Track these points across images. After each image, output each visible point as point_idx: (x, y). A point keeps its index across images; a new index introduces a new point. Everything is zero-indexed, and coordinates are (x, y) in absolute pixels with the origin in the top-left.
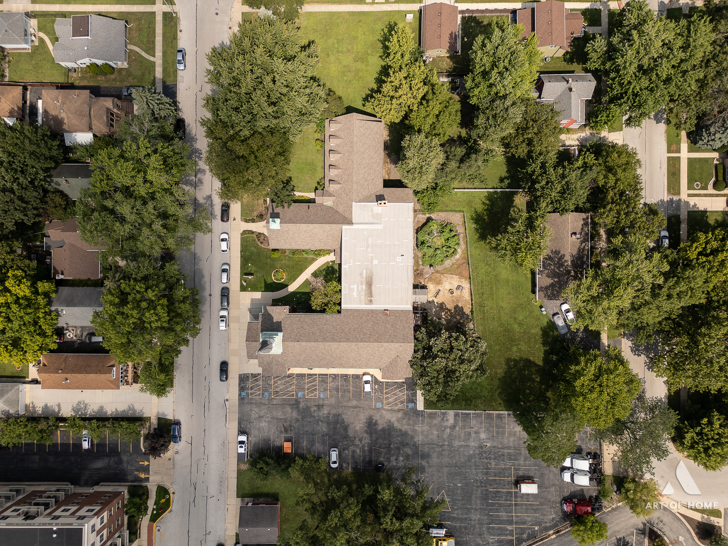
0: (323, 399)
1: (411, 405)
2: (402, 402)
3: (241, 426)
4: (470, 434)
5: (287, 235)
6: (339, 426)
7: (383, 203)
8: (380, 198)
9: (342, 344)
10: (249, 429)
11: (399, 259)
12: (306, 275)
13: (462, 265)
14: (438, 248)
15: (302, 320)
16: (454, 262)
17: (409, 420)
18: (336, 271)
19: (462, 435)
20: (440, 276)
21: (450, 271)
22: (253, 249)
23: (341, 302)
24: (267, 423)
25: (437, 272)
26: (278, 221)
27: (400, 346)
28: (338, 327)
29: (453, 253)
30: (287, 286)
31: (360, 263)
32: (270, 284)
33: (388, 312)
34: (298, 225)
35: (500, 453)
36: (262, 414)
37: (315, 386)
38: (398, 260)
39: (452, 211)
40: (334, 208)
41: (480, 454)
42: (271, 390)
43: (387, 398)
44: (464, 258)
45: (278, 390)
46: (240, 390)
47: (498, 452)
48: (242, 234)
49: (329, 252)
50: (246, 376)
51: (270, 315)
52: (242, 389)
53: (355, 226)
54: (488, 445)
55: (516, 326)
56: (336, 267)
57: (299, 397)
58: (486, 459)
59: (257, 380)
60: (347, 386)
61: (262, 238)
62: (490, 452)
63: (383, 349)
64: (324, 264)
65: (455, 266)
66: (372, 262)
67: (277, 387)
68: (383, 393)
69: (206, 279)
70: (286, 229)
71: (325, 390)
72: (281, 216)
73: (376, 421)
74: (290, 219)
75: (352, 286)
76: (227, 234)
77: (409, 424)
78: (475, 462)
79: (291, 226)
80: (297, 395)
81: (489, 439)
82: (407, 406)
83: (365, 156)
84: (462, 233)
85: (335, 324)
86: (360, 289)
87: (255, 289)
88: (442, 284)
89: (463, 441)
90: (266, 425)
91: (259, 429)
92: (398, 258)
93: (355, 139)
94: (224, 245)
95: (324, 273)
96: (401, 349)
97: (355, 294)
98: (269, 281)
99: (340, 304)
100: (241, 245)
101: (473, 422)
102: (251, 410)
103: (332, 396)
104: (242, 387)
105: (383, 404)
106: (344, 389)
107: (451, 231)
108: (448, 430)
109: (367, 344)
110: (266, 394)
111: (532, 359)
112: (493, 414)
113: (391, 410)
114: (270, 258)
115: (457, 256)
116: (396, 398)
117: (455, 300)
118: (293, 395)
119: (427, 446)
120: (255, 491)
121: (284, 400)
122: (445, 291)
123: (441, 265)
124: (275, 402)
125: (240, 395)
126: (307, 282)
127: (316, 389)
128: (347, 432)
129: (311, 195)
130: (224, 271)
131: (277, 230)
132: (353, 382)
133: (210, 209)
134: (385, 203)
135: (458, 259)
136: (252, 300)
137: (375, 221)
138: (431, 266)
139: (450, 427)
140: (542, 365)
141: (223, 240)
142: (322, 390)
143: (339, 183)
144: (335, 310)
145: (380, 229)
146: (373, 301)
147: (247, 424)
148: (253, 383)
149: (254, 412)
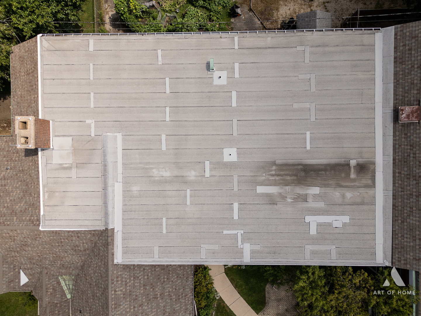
7: (24, 133)
11: (219, 77)
38: (223, 81)
92: (217, 82)
97: (339, 221)
145: (124, 140)
146: (361, 161)
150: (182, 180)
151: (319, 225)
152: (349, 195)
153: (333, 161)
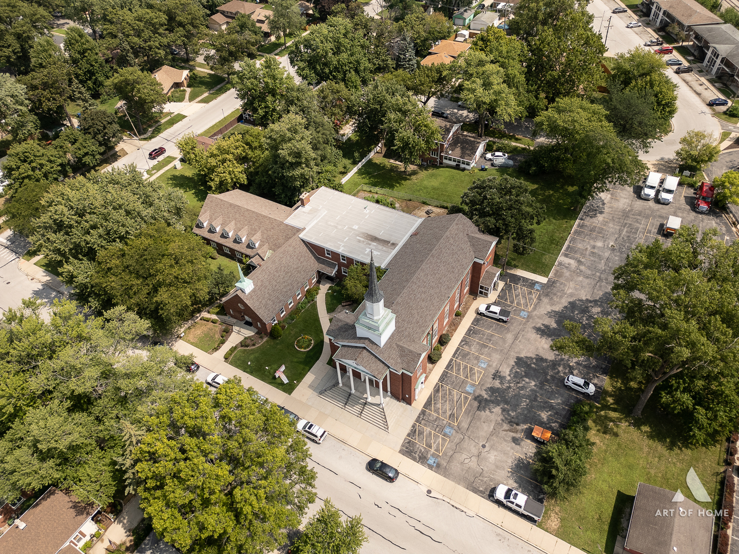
0: (489, 366)
1: (537, 287)
2: (530, 293)
3: (481, 492)
4: (593, 253)
5: (266, 291)
6: (533, 365)
10: (491, 480)
12: (325, 318)
13: (407, 204)
17: (555, 294)
19: (592, 258)
24: (492, 451)
27: (457, 224)
28: (402, 270)
30: (322, 342)
31: (347, 238)
32: (307, 357)
36: (474, 451)
37: (466, 367)
40: (276, 249)
41: (620, 252)
42: (445, 422)
43: (518, 304)
44: (402, 202)
45: (449, 413)
47: (623, 239)
48: (226, 361)
49: (316, 288)
50: (407, 445)
52: (422, 460)
53: (307, 228)
54: (612, 243)
57: (472, 392)
59: (421, 433)
60: (483, 335)
61: (249, 342)
62: (622, 245)
63: (451, 240)
64: (326, 299)
65: (405, 209)
66: (353, 229)
67: (445, 412)
68: (510, 306)
70: (259, 283)
71: (477, 358)
73: (543, 325)
75: (367, 252)
79: (260, 274)
80: (468, 394)
81: (605, 241)
82: (537, 290)
85: (396, 273)
86: (374, 247)
87: (299, 376)
89: (601, 260)
90: (496, 453)
91: (497, 467)
95: (335, 302)
96: (461, 226)
97: (376, 253)
98: (303, 357)
100: (238, 366)
101: (580, 246)
102: (462, 463)
103: (489, 355)
104: (420, 458)
105: (524, 311)
106: (487, 339)
108: (582, 268)
109: (436, 247)
110: (447, 430)
112: (576, 229)
113: (535, 306)
114: (277, 344)
115: (398, 204)
116: (523, 297)
118: (466, 398)
119: (595, 291)
120: (606, 528)
121: (467, 412)
124: (465, 425)
125: (430, 467)
126: (333, 321)
127: (471, 368)
131: (253, 292)
132: (482, 327)
136: (310, 386)
137: (316, 214)
139: (579, 265)
140: (538, 186)
142: (475, 362)
145: (327, 213)
146: (394, 242)
147: (482, 481)
148: (423, 440)
149: (466, 461)
150: (336, 227)
152: (384, 248)
153: (386, 239)
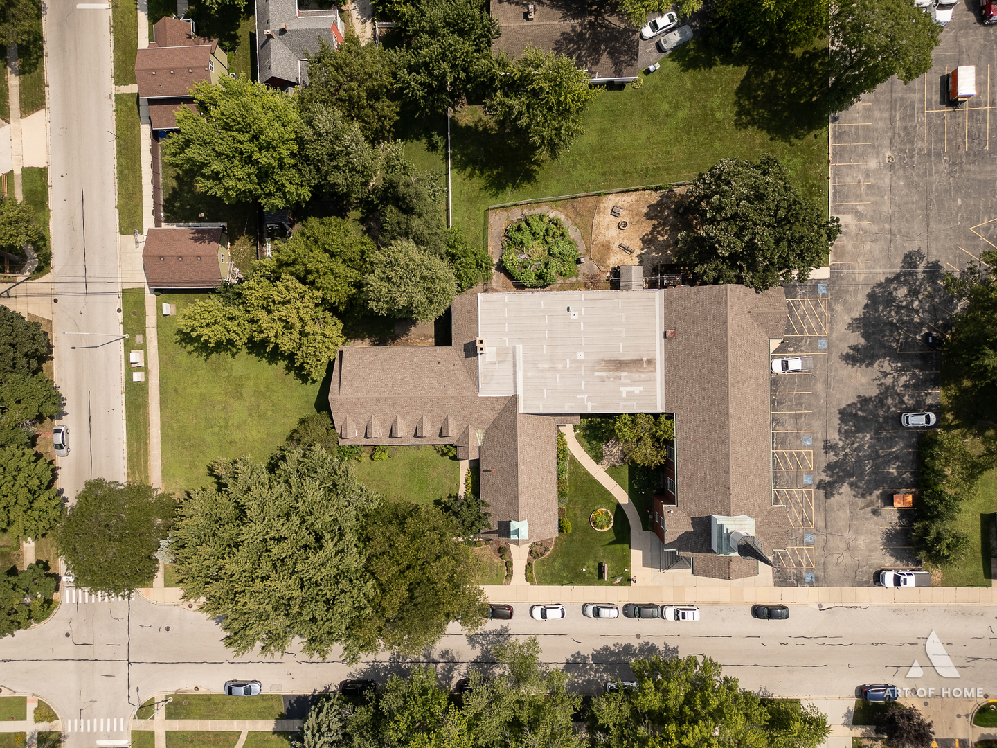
0: (815, 440)
1: (822, 290)
2: (817, 305)
3: (866, 582)
4: (869, 187)
5: (537, 509)
6: (860, 413)
7: (481, 345)
8: (471, 350)
9: (731, 411)
10: (870, 567)
11: (574, 315)
12: (598, 472)
13: (575, 210)
14: (549, 251)
15: (687, 481)
16: (570, 222)
17: (847, 291)
18: (590, 422)
19: (872, 199)
20: (596, 245)
21: (587, 229)
22: (556, 564)
23: (652, 414)
24: (859, 537)
25: (588, 251)
26: (514, 525)
27: (732, 308)
28: (700, 418)
29: (556, 225)
30: (619, 506)
31: (583, 383)
32: (616, 534)
33: (669, 332)
34: (520, 490)
35: (902, 134)
36: (843, 545)
37: (791, 454)
38: (576, 317)
39: (485, 230)
40: (487, 427)
41: (904, 167)
42: (801, 531)
43: (810, 330)
44: (565, 207)
45: (800, 519)
46: (802, 585)
47: (900, 136)
48: (532, 583)
49: (560, 436)
50: (778, 575)
51: (680, 538)
52: (800, 581)
53: (520, 392)
54: (888, 154)
55: (680, 114)
56: (586, 421)
57: (811, 482)
58: (912, 157)
59: (784, 555)
61: (538, 549)
62: (901, 150)
63: (738, 339)
64: (580, 442)
65: (578, 220)
66: (581, 361)
67: (796, 521)
68: (801, 339)
69: (610, 643)
70: (527, 510)
71: (798, 437)
72: (504, 519)
73: (850, 347)
74: (510, 503)
75: (624, 395)
76: (532, 607)
77: (856, 292)
78: (918, 175)
79: (522, 502)
80: (809, 486)
81: (878, 153)
82: (824, 295)
83: (400, 377)
84: (522, 210)
85: (694, 424)
86: (629, 381)
87: (625, 561)
88: (609, 242)
89: (883, 197)
90: (863, 537)
91: (870, 551)
92: (573, 317)
93: (372, 394)
94: (553, 614)
95: (594, 442)
96: (737, 306)
97: (637, 390)
98: (612, 537)
99: (656, 416)
100: (551, 583)
101: (849, 181)
102: (837, 564)
103: (809, 426)
104: (797, 581)
105: (820, 338)
106: (797, 404)
107: (519, 229)
108: (865, 223)
109: (730, 368)
110: (808, 539)
111: (736, 86)
112: (834, 148)
113: (830, 322)
114: (571, 535)
115: (562, 217)
116: (810, 315)
117: (637, 218)
118: (809, 493)
119: (892, 260)
120: (979, 555)
121: (817, 508)
122: (622, 236)
123: (576, 245)
124: (821, 524)
125: (811, 584)
126: (612, 471)
127: (797, 453)
128: (871, 398)
129: (464, 466)
130: (596, 613)
131: (529, 525)
132: (784, 390)
133: (491, 637)
134: (481, 342)
135: (567, 216)
136: (644, 565)
137: (510, 358)
138: (578, 262)
139: (859, 220)
140: (747, 67)
141: (544, 616)
142: (798, 443)
143: (446, 420)
144: (668, 424)
145: (523, 348)
146: (649, 358)
147: (862, 572)
148: (790, 562)
149: (840, 560)
150: (555, 370)
151: (627, 392)
152: (643, 376)
153: (634, 358)
